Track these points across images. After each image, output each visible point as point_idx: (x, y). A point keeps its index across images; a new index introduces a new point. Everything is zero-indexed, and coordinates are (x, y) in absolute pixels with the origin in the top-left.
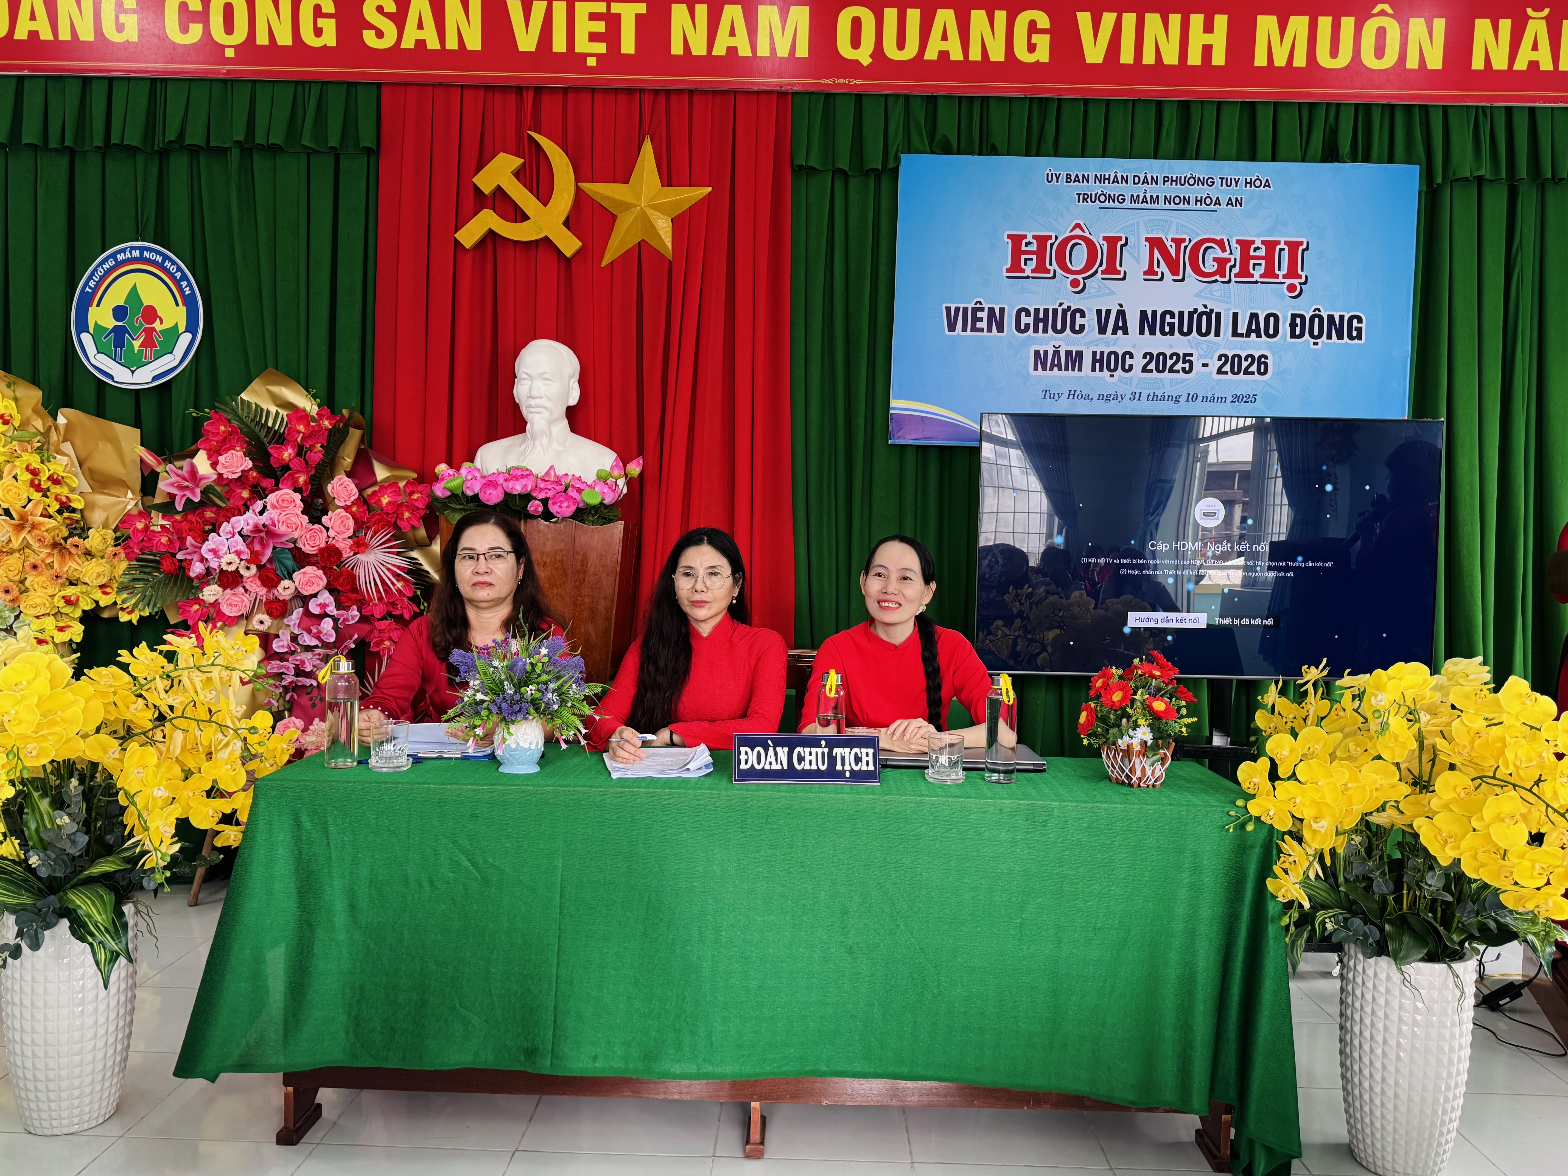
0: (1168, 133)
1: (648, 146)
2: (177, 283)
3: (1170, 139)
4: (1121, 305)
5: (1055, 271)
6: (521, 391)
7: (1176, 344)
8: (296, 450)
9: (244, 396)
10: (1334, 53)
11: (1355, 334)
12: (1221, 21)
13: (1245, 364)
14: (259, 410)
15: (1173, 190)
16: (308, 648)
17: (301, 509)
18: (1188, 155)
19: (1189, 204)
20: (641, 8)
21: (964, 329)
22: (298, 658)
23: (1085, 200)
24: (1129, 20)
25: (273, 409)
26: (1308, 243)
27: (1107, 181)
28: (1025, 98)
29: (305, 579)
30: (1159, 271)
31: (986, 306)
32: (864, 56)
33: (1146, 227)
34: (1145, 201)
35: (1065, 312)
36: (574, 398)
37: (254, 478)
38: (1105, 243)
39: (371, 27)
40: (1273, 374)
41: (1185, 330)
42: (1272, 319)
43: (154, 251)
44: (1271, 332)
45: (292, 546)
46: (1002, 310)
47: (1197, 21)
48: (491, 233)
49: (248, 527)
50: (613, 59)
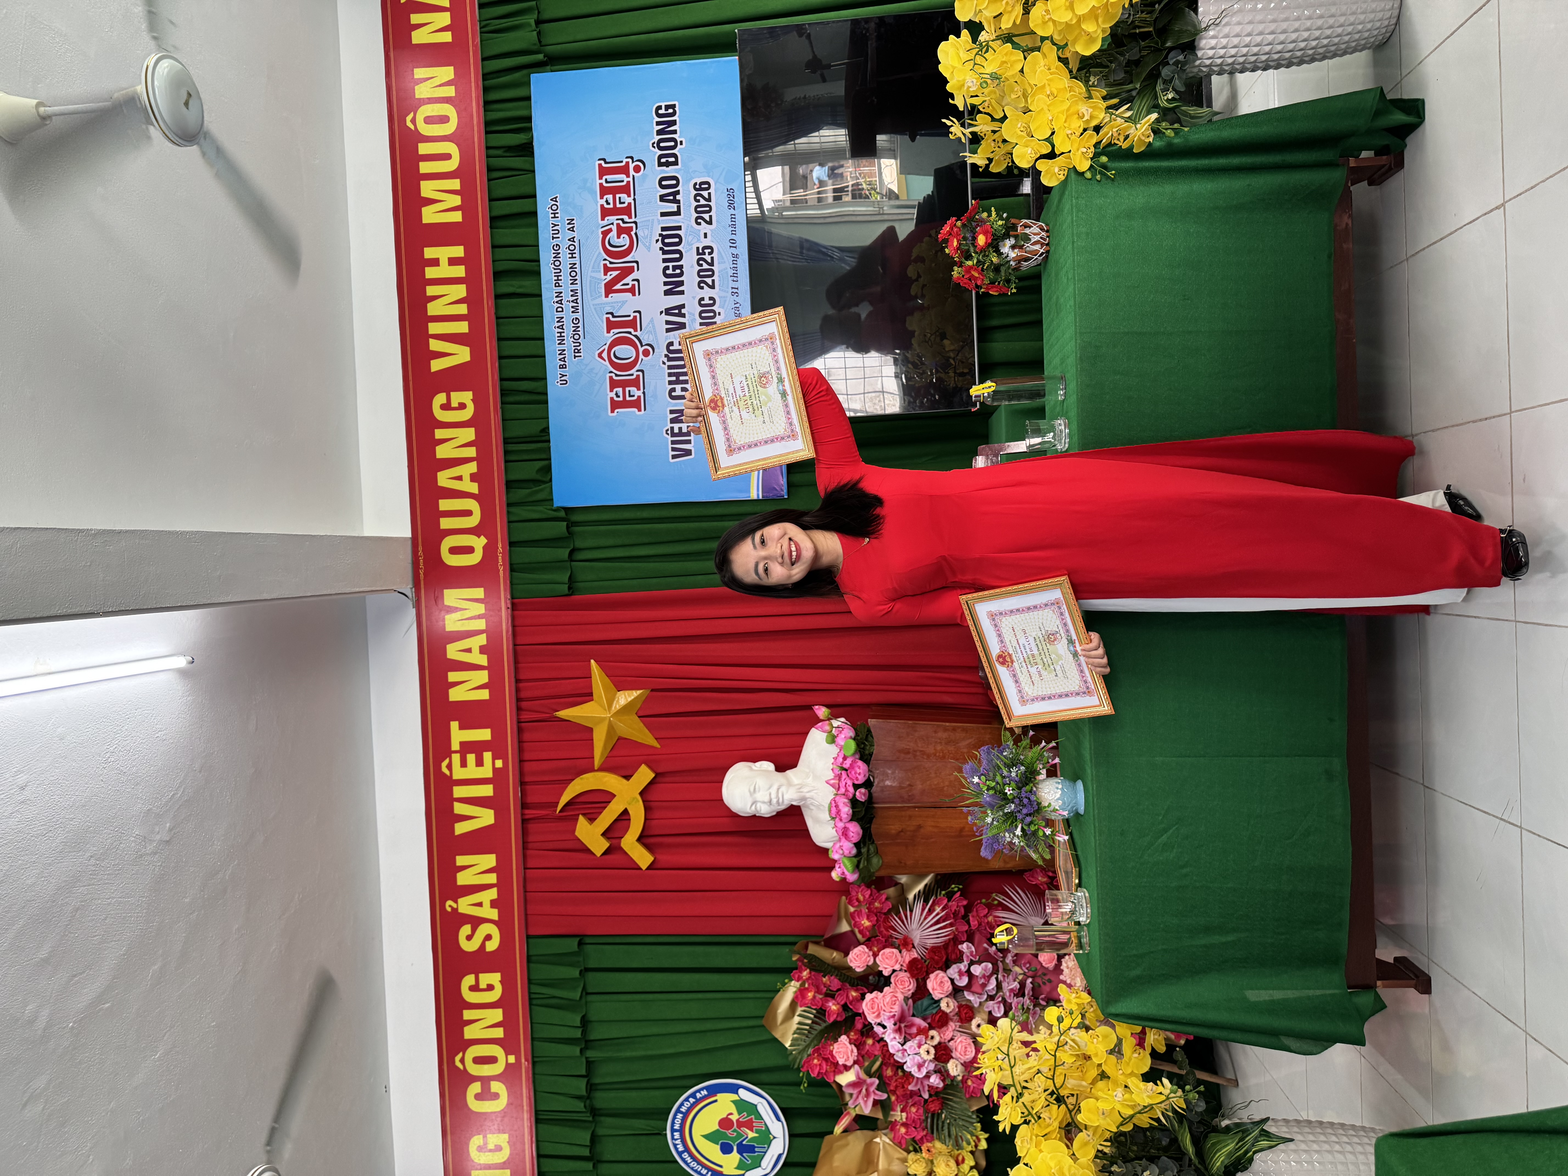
0: (520, 287)
1: (563, 714)
2: (698, 1101)
3: (525, 285)
4: (661, 313)
5: (638, 371)
6: (767, 810)
7: (690, 263)
8: (829, 999)
9: (787, 1045)
10: (447, 157)
11: (671, 111)
12: (430, 253)
13: (703, 202)
14: (798, 1031)
15: (565, 279)
16: (999, 986)
17: (879, 993)
18: (536, 268)
19: (575, 264)
20: (454, 725)
21: (689, 442)
22: (1008, 994)
23: (579, 352)
24: (434, 328)
25: (797, 1019)
26: (600, 160)
27: (563, 334)
28: (502, 408)
29: (938, 988)
30: (631, 283)
31: (669, 425)
32: (479, 543)
33: (596, 298)
34: (576, 301)
35: (670, 359)
36: (769, 766)
37: (855, 1034)
38: (612, 331)
39: (483, 945)
40: (709, 177)
41: (677, 256)
42: (664, 183)
43: (673, 1120)
44: (674, 182)
45: (911, 1001)
46: (672, 412)
47: (431, 273)
48: (639, 840)
49: (897, 1037)
50: (495, 747)
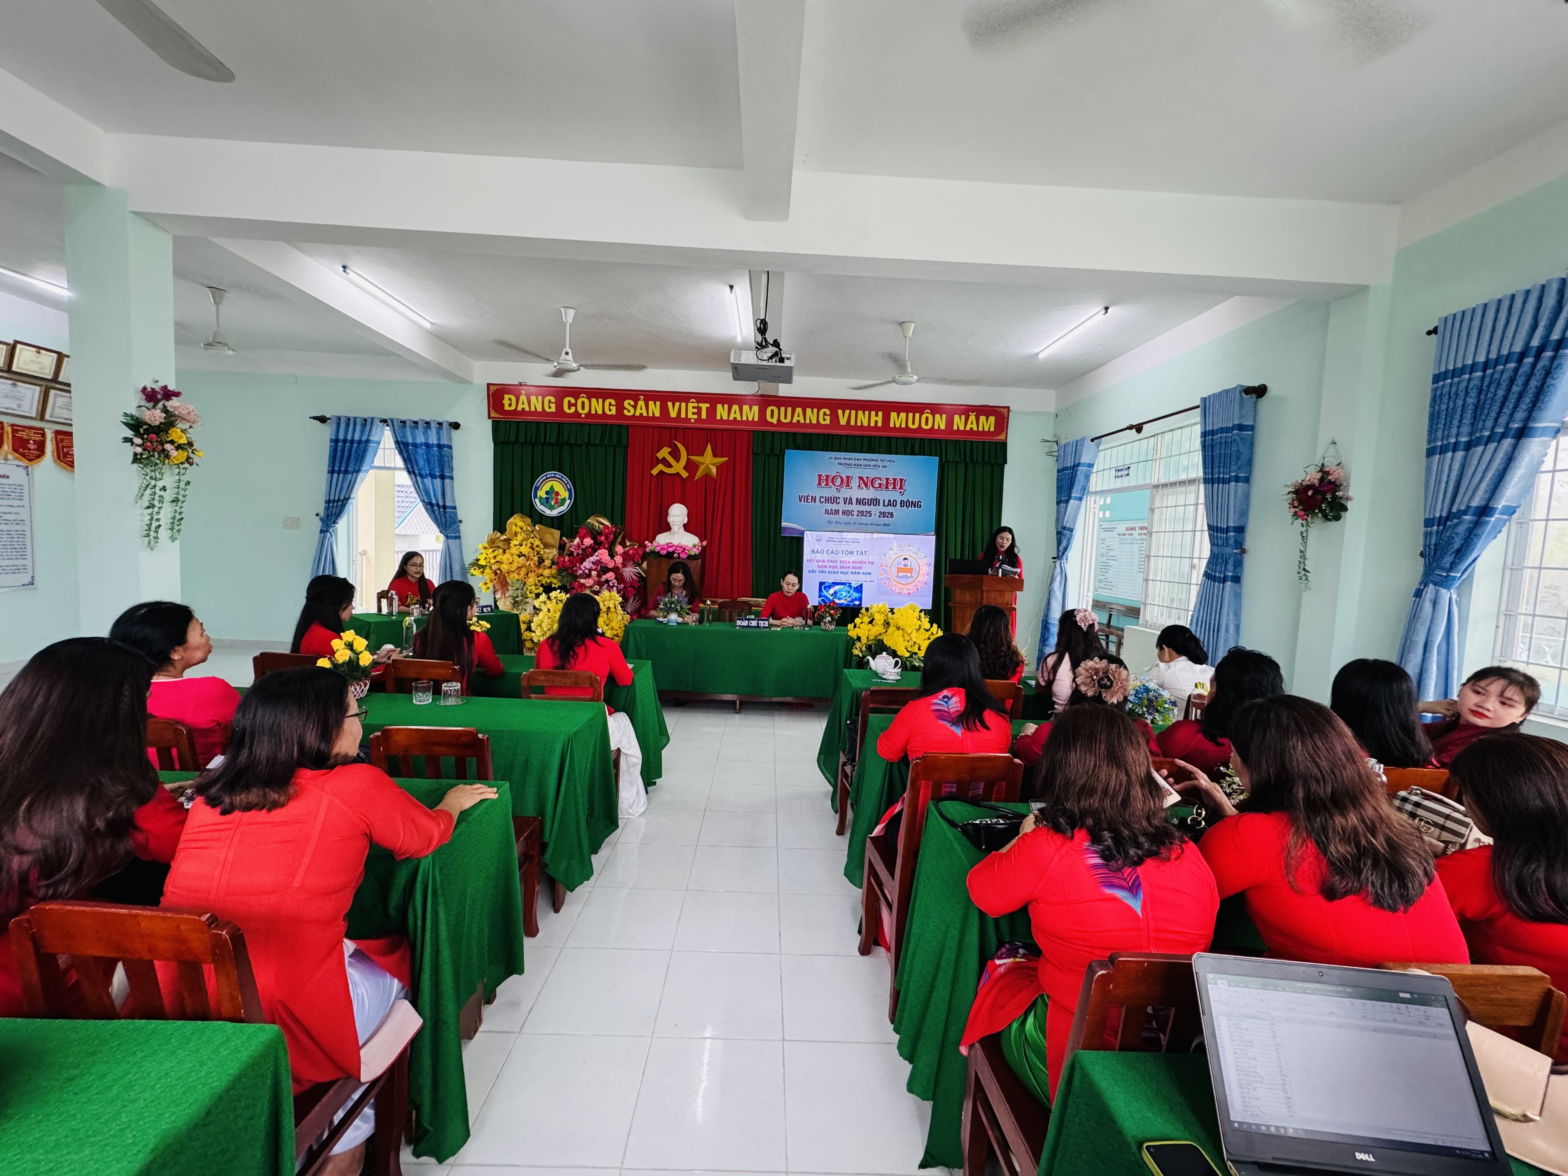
1: (709, 446)
2: (566, 484)
3: (865, 447)
4: (851, 496)
5: (831, 485)
6: (670, 519)
7: (866, 508)
8: (606, 537)
9: (588, 520)
10: (913, 424)
11: (919, 506)
12: (880, 414)
13: (887, 515)
14: (594, 525)
15: (866, 462)
17: (608, 555)
18: (871, 452)
19: (871, 466)
20: (708, 405)
21: (804, 502)
23: (840, 465)
24: (853, 412)
25: (598, 525)
26: (905, 479)
27: (847, 459)
28: (823, 434)
29: (609, 575)
30: (862, 486)
31: (811, 495)
32: (775, 421)
33: (858, 473)
34: (858, 465)
35: (834, 498)
36: (686, 521)
37: (594, 546)
38: (846, 478)
39: (626, 409)
40: (895, 518)
41: (870, 504)
42: (895, 502)
43: (559, 475)
44: (895, 505)
46: (816, 497)
48: (661, 471)
49: (594, 560)
50: (699, 420)
